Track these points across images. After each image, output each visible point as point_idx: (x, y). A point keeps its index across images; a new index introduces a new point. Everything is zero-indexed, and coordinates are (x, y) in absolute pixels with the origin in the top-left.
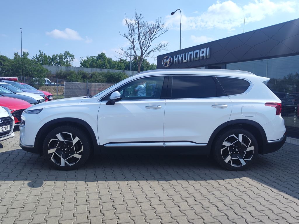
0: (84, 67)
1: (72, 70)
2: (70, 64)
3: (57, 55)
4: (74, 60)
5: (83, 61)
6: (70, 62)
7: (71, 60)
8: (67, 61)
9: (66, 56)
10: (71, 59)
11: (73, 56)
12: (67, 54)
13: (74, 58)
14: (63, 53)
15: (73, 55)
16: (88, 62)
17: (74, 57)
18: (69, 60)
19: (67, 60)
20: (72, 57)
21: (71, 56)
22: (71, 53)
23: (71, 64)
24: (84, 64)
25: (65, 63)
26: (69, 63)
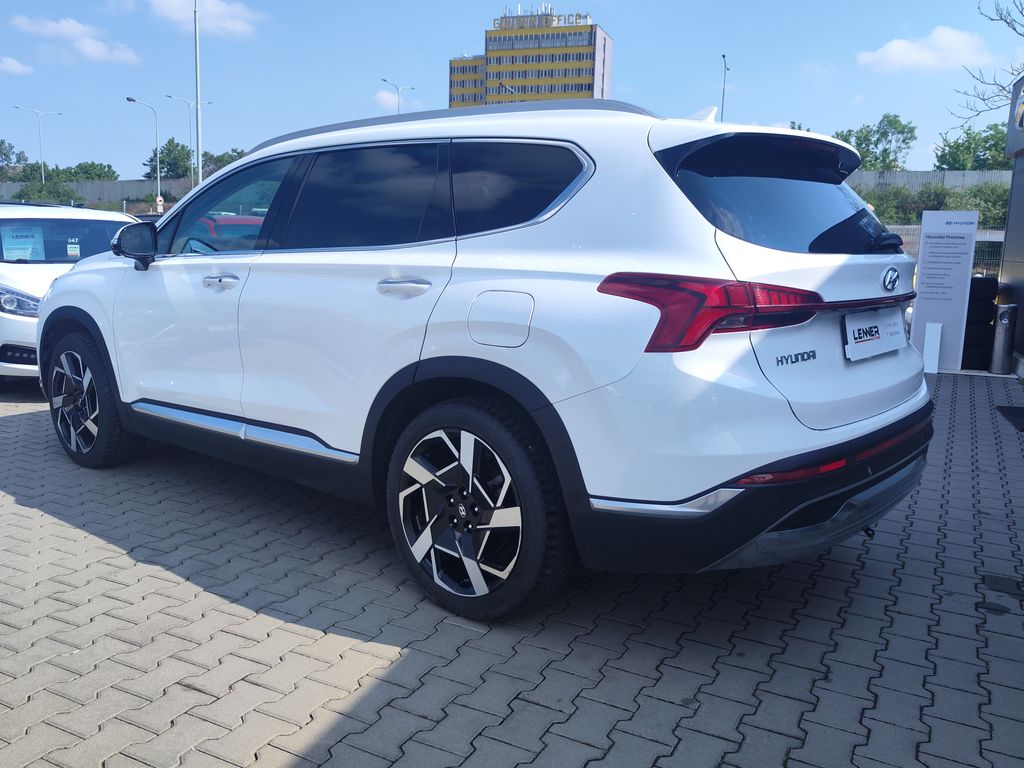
0: (952, 168)
1: (899, 182)
2: (895, 160)
3: (850, 131)
4: (912, 143)
5: (950, 147)
6: (896, 153)
7: (903, 146)
8: (885, 150)
9: (884, 134)
10: (904, 141)
11: (912, 130)
12: (890, 124)
13: (913, 138)
14: (874, 122)
15: (911, 125)
16: (968, 148)
17: (916, 133)
18: (893, 146)
19: (887, 147)
20: (908, 133)
21: (902, 132)
22: (904, 121)
23: (900, 163)
24: (951, 159)
25: (877, 159)
26: (891, 158)
